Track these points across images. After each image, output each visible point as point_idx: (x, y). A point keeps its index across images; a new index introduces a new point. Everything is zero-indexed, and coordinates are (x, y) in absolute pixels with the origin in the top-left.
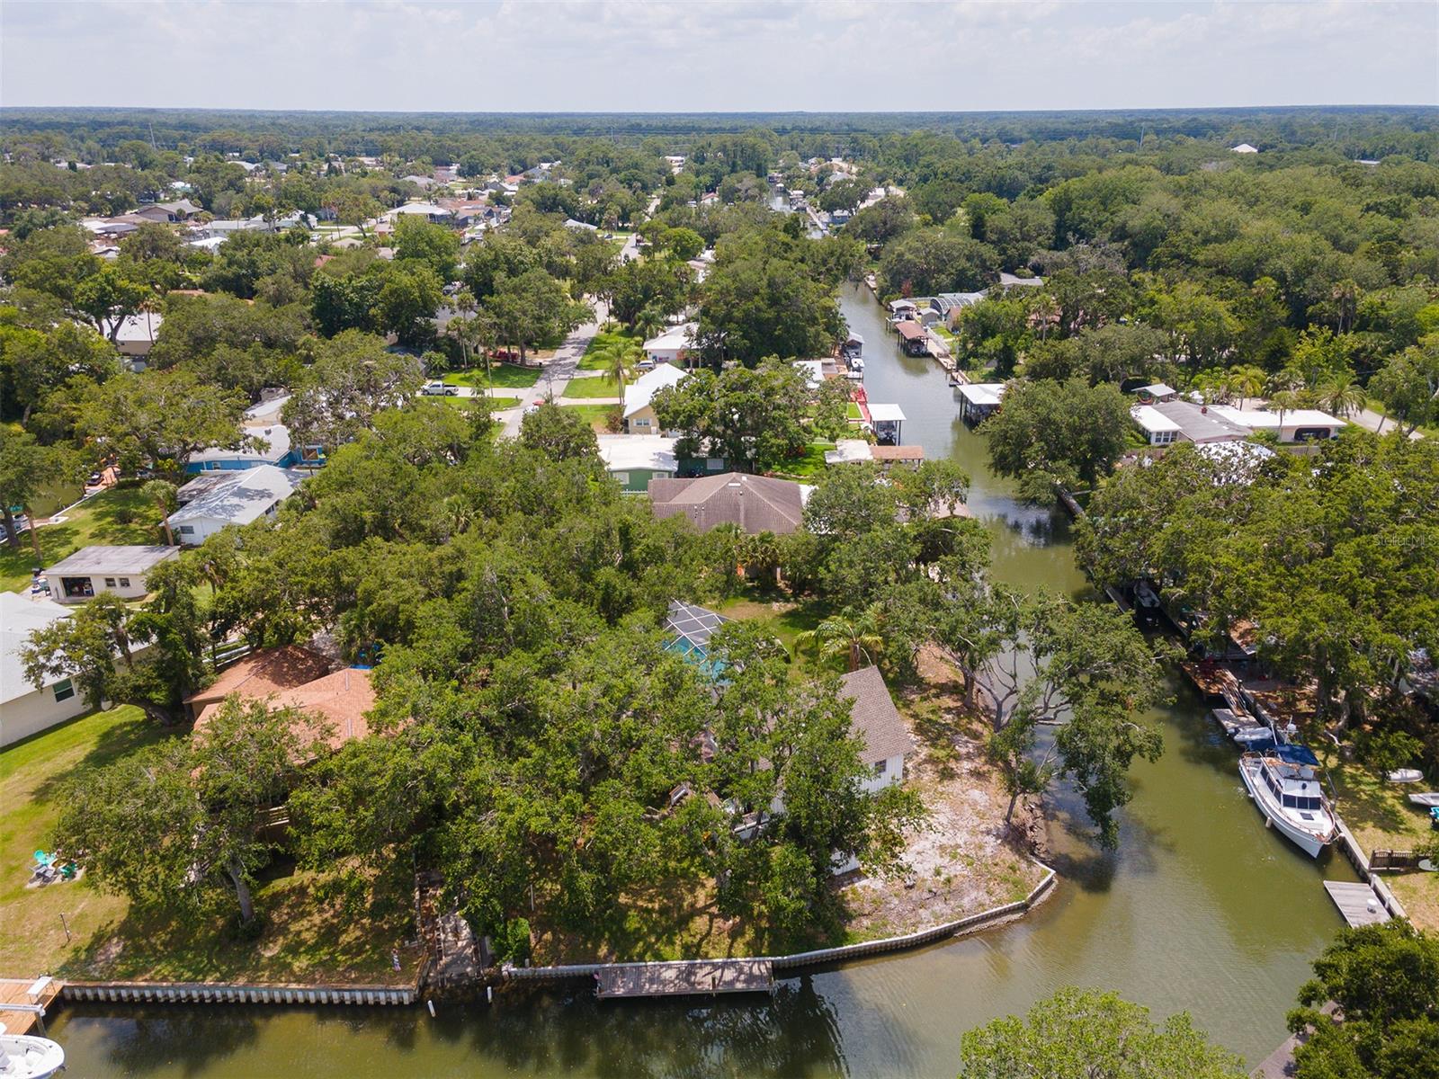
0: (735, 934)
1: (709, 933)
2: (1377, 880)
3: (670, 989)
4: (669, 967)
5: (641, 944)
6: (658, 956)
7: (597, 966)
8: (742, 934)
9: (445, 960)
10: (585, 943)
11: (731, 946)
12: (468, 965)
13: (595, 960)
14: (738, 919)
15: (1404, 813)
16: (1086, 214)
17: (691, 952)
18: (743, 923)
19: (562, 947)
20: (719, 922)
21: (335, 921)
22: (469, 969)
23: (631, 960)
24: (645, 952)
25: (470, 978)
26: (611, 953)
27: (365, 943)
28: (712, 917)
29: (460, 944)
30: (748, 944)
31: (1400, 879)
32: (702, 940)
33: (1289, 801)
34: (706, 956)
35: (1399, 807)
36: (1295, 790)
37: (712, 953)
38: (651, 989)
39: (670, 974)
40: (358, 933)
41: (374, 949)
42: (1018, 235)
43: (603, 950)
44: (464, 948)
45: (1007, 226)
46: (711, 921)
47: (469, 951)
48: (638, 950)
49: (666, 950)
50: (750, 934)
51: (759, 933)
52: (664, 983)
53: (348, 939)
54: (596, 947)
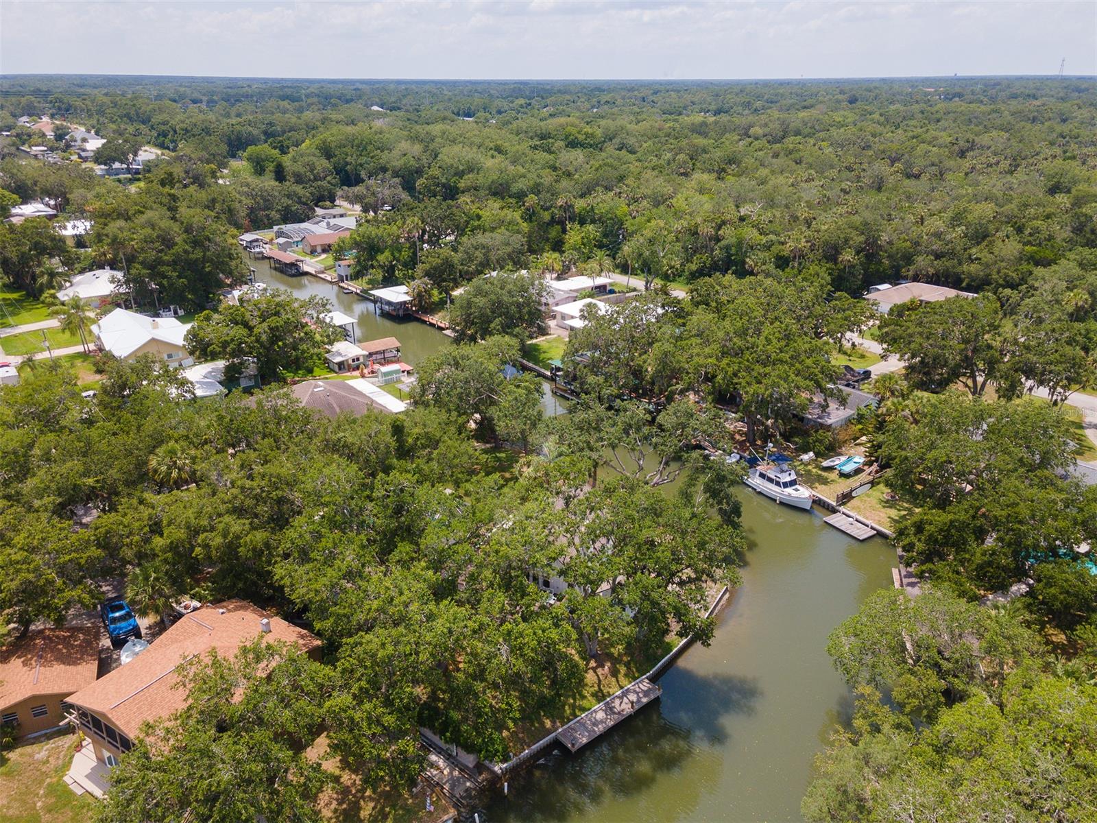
0: (614, 673)
1: (600, 681)
2: (842, 509)
3: (611, 723)
4: (595, 711)
5: (567, 707)
6: (583, 710)
7: (554, 734)
8: (619, 671)
9: (447, 787)
10: (533, 725)
11: (618, 681)
12: (465, 782)
13: (549, 732)
14: (609, 664)
15: (825, 474)
16: (349, 159)
17: (600, 696)
18: (613, 665)
19: (521, 735)
20: (600, 671)
21: (345, 806)
22: (468, 784)
23: (569, 720)
24: (574, 711)
25: (475, 789)
26: (553, 722)
27: (383, 808)
28: (594, 669)
29: (445, 772)
30: (626, 675)
31: (849, 504)
32: (599, 686)
33: (786, 485)
34: (609, 695)
35: (820, 472)
36: (786, 478)
37: (611, 691)
38: (600, 729)
39: (600, 715)
40: (372, 804)
41: (393, 807)
42: (312, 177)
43: (548, 724)
44: (451, 773)
45: (302, 170)
46: (595, 672)
47: (456, 773)
48: (568, 712)
49: (585, 703)
50: (623, 670)
51: (627, 665)
52: (602, 722)
53: (367, 813)
54: (542, 724)
